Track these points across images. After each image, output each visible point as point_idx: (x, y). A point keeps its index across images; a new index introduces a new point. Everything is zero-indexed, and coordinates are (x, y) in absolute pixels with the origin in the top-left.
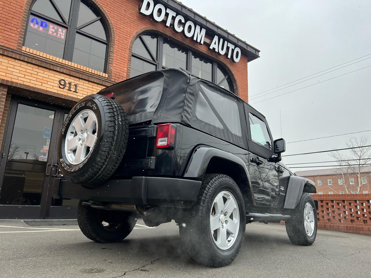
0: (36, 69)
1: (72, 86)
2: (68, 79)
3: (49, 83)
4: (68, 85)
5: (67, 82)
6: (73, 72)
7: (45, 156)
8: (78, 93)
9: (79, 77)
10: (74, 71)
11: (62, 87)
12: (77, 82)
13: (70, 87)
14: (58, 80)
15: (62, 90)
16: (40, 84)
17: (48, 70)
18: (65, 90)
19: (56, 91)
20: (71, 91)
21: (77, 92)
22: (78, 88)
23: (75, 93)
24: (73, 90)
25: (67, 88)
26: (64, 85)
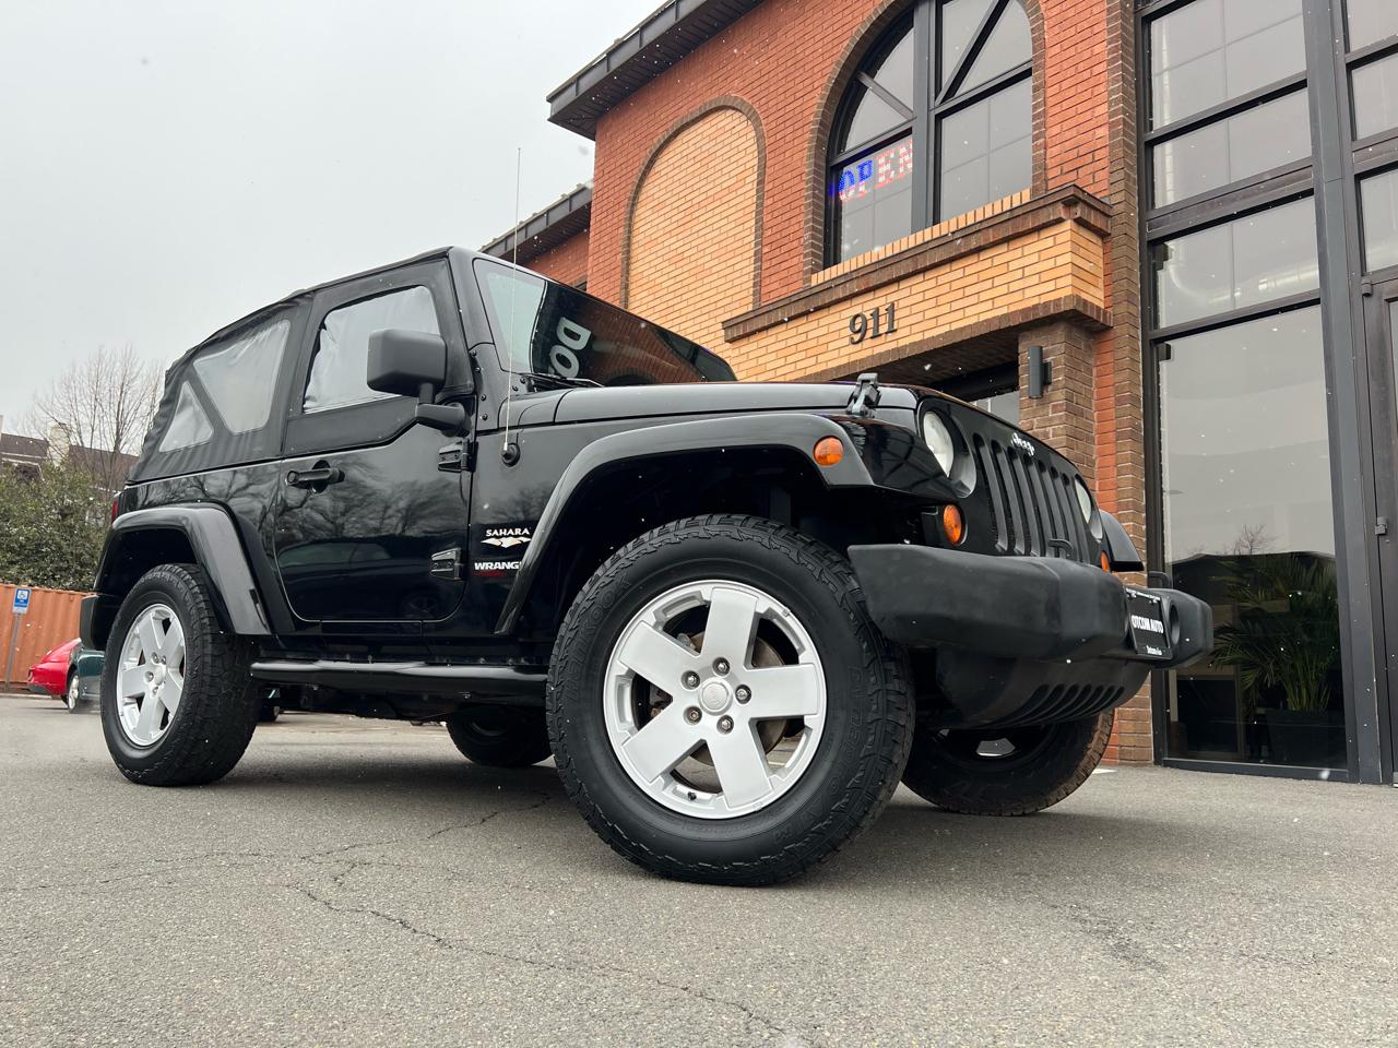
0: (803, 325)
1: (882, 320)
2: (866, 306)
3: (831, 346)
4: (871, 324)
5: (868, 315)
6: (872, 275)
8: (898, 331)
10: (877, 270)
11: (857, 337)
12: (892, 298)
13: (877, 325)
14: (848, 322)
15: (858, 347)
18: (867, 343)
19: (844, 361)
20: (880, 335)
21: (896, 330)
22: (897, 315)
23: (891, 337)
24: (883, 329)
25: (870, 333)
26: (859, 331)
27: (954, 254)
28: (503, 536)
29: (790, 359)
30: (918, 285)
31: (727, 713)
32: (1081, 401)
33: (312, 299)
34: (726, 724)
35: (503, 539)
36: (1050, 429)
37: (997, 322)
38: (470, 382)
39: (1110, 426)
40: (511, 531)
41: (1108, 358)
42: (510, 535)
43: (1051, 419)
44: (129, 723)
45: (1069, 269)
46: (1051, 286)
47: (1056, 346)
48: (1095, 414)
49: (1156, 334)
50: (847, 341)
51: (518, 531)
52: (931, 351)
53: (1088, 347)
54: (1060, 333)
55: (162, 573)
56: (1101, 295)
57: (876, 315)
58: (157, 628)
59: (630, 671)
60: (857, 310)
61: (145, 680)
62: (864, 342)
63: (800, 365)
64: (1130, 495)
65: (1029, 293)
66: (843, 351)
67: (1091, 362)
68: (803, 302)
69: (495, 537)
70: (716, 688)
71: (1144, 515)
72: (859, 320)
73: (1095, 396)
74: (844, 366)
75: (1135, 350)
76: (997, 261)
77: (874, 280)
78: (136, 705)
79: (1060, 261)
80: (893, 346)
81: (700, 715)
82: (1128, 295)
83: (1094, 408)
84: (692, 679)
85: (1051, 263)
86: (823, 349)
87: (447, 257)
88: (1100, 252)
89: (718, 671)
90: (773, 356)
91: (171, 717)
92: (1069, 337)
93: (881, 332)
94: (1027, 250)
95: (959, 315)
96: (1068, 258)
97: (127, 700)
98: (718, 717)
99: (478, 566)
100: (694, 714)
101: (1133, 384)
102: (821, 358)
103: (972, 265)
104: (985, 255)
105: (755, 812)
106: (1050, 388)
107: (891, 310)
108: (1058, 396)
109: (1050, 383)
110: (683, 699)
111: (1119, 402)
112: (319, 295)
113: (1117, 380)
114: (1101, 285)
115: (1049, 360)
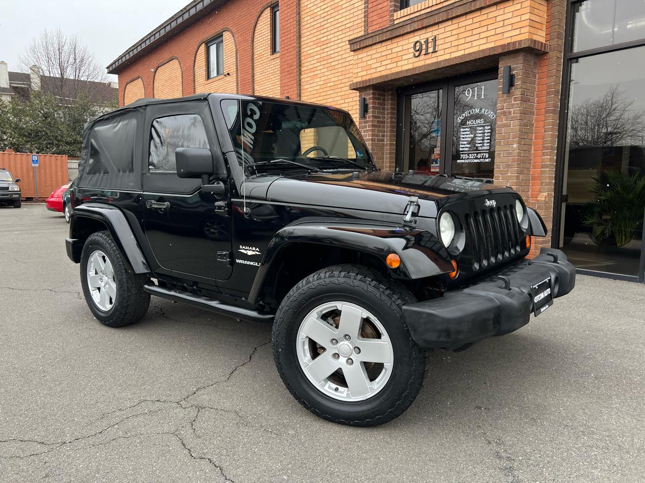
0: (390, 45)
1: (430, 45)
2: (421, 36)
3: (404, 57)
4: (424, 47)
5: (423, 42)
6: (426, 20)
7: (437, 164)
8: (438, 52)
9: (434, 22)
10: (427, 17)
11: (417, 54)
12: (435, 33)
13: (427, 48)
14: (412, 45)
15: (418, 59)
16: (395, 65)
17: (401, 38)
18: (422, 57)
19: (410, 66)
20: (429, 53)
22: (438, 43)
23: (434, 55)
24: (430, 50)
25: (423, 52)
26: (418, 50)
27: (468, 11)
28: (247, 249)
29: (384, 63)
30: (450, 26)
31: (351, 357)
32: (529, 94)
33: (145, 110)
34: (350, 361)
35: (248, 251)
36: (512, 110)
37: (488, 51)
38: (225, 172)
39: (543, 105)
40: (251, 248)
41: (545, 69)
42: (250, 250)
43: (513, 105)
44: (97, 299)
45: (527, 23)
46: (517, 32)
47: (518, 66)
48: (536, 99)
49: (570, 55)
50: (412, 55)
51: (254, 249)
52: (454, 65)
53: (535, 63)
54: (520, 58)
55: (97, 236)
56: (543, 34)
57: (427, 42)
58: (101, 260)
59: (307, 337)
60: (417, 39)
61: (100, 282)
62: (421, 56)
63: (388, 67)
64: (549, 142)
65: (506, 35)
66: (411, 61)
67: (536, 71)
68: (389, 32)
69: (244, 249)
70: (345, 346)
71: (556, 151)
72: (418, 44)
73: (536, 90)
74: (410, 69)
75: (559, 65)
76: (491, 15)
77: (426, 22)
78: (98, 290)
79: (524, 18)
80: (434, 60)
81: (339, 356)
82: (558, 34)
83: (535, 96)
84: (335, 341)
85: (518, 19)
86: (400, 59)
87: (208, 100)
88: (546, 8)
89: (345, 339)
90: (374, 61)
91: (113, 301)
92: (525, 60)
93: (429, 52)
94: (507, 10)
95: (469, 45)
96: (527, 16)
97: (93, 289)
98: (346, 359)
99: (237, 261)
100: (336, 356)
101: (557, 84)
102: (399, 64)
103: (477, 17)
104: (484, 11)
105: (363, 401)
106: (513, 88)
107: (435, 40)
108: (517, 92)
109: (514, 85)
110: (331, 349)
111: (548, 93)
112: (148, 108)
113: (548, 81)
114: (544, 28)
115: (514, 72)
